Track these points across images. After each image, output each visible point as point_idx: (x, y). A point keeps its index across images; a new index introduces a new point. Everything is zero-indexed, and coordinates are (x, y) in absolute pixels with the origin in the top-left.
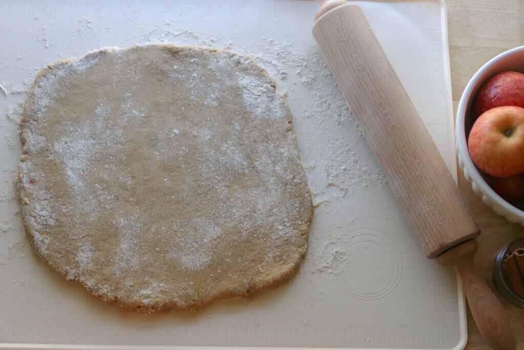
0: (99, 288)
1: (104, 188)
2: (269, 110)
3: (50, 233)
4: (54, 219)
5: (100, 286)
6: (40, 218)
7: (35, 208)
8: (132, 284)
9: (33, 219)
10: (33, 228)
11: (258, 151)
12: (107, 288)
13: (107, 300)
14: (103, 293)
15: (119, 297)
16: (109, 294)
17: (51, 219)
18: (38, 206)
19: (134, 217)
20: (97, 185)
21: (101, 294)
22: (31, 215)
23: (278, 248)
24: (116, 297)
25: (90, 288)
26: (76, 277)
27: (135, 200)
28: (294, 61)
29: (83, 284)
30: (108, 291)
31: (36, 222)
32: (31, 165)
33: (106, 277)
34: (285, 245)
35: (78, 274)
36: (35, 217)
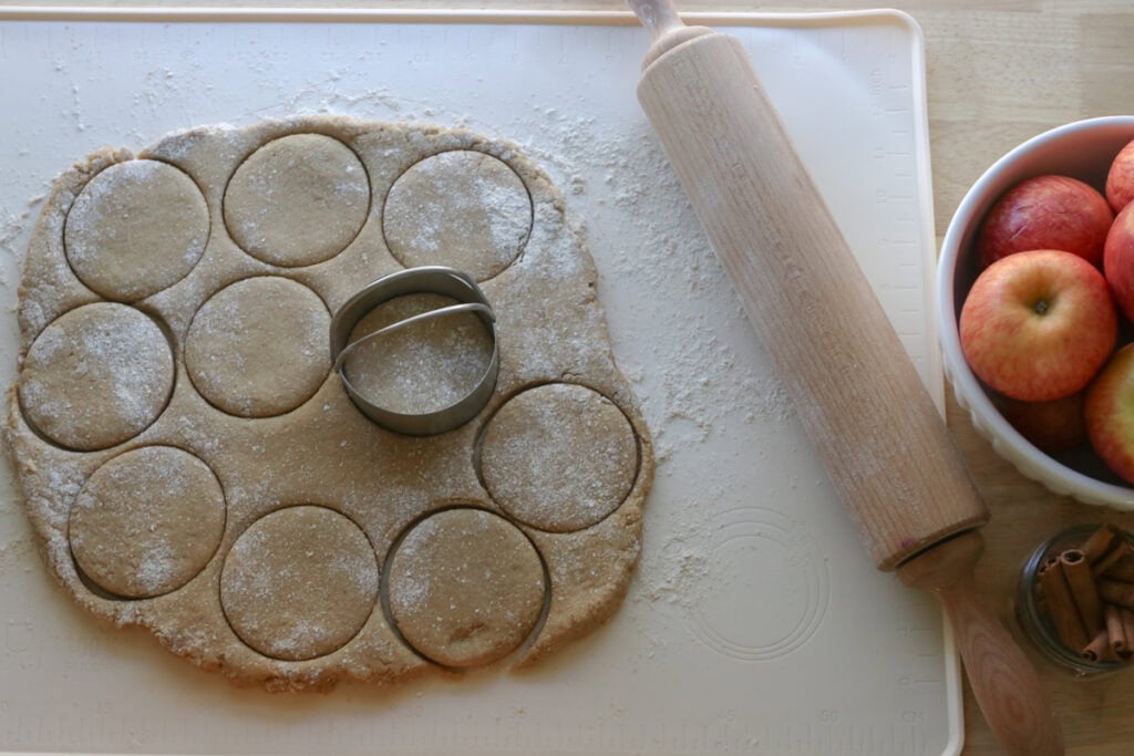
0: (184, 639)
1: (199, 425)
2: (549, 259)
3: (86, 525)
4: (92, 495)
5: (187, 633)
6: (62, 500)
7: (50, 480)
8: (255, 627)
9: (46, 503)
10: (48, 521)
11: (525, 345)
12: (202, 638)
13: (203, 662)
14: (193, 648)
15: (228, 656)
16: (206, 650)
17: (86, 495)
18: (55, 475)
19: (263, 485)
20: (184, 418)
21: (189, 649)
22: (41, 494)
23: (578, 554)
24: (222, 657)
25: (166, 638)
26: (137, 616)
27: (263, 451)
28: (600, 156)
29: (153, 630)
30: (204, 645)
31: (53, 507)
32: (41, 390)
33: (200, 613)
34: (592, 546)
35: (140, 610)
36: (50, 499)
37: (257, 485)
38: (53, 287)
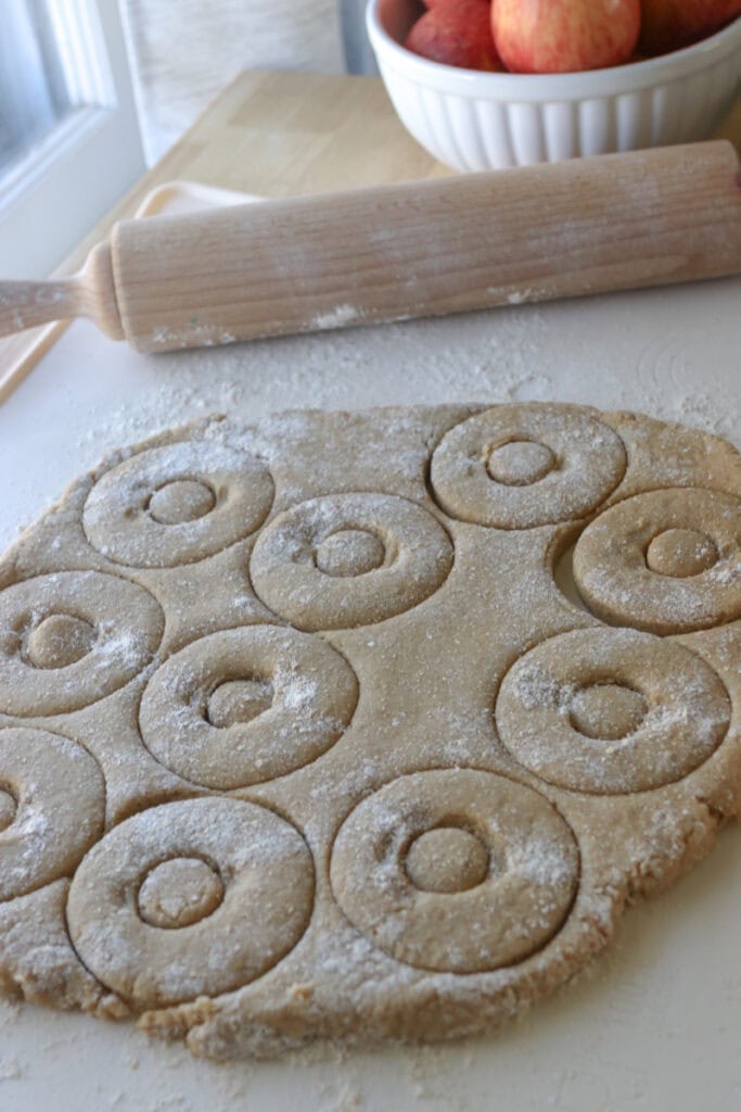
0: (659, 836)
1: (333, 777)
3: (430, 940)
4: (384, 920)
5: (652, 832)
6: (376, 963)
7: (335, 970)
8: (667, 754)
9: (370, 984)
10: (402, 987)
12: (663, 816)
13: (702, 820)
14: (677, 826)
15: (700, 792)
16: (685, 812)
17: (381, 930)
18: (330, 963)
19: (454, 721)
20: (315, 793)
21: (678, 832)
22: (354, 987)
23: (658, 459)
24: (701, 800)
25: (653, 857)
26: (604, 893)
27: (403, 714)
29: (634, 874)
30: (675, 814)
31: (381, 976)
32: (181, 964)
33: (625, 814)
34: (651, 447)
35: (596, 887)
36: (365, 978)
37: (452, 726)
38: (18, 925)
